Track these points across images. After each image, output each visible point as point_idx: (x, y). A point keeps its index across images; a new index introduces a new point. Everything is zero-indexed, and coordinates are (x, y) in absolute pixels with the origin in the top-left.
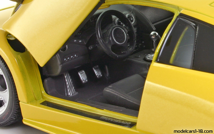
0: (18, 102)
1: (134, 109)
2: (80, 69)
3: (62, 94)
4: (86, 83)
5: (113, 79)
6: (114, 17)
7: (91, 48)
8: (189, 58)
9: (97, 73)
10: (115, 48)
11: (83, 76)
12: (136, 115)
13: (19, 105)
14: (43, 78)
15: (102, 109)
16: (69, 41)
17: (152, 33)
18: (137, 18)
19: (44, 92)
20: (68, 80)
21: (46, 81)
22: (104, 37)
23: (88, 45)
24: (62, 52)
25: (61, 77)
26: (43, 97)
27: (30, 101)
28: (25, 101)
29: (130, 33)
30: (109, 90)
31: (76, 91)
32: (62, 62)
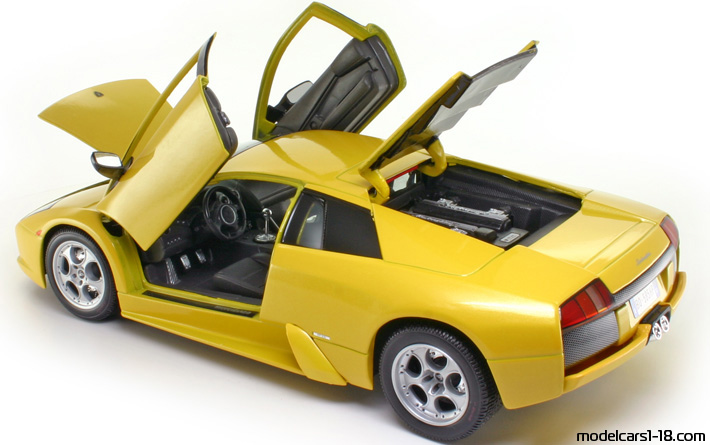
0: (116, 292)
1: (257, 296)
2: (182, 254)
3: (163, 282)
4: (189, 269)
5: (221, 265)
6: (218, 193)
7: (197, 229)
8: (318, 236)
9: (200, 257)
10: (225, 228)
11: (185, 261)
12: (260, 304)
13: (116, 295)
14: (144, 265)
15: (216, 298)
16: (174, 225)
17: (264, 210)
18: (241, 194)
19: (145, 281)
20: (170, 267)
21: (147, 268)
22: (213, 216)
23: (192, 227)
24: (167, 235)
25: (162, 264)
26: (144, 287)
27: (130, 291)
28: (124, 291)
29: (239, 213)
30: (220, 276)
31: (179, 278)
32: (166, 246)
